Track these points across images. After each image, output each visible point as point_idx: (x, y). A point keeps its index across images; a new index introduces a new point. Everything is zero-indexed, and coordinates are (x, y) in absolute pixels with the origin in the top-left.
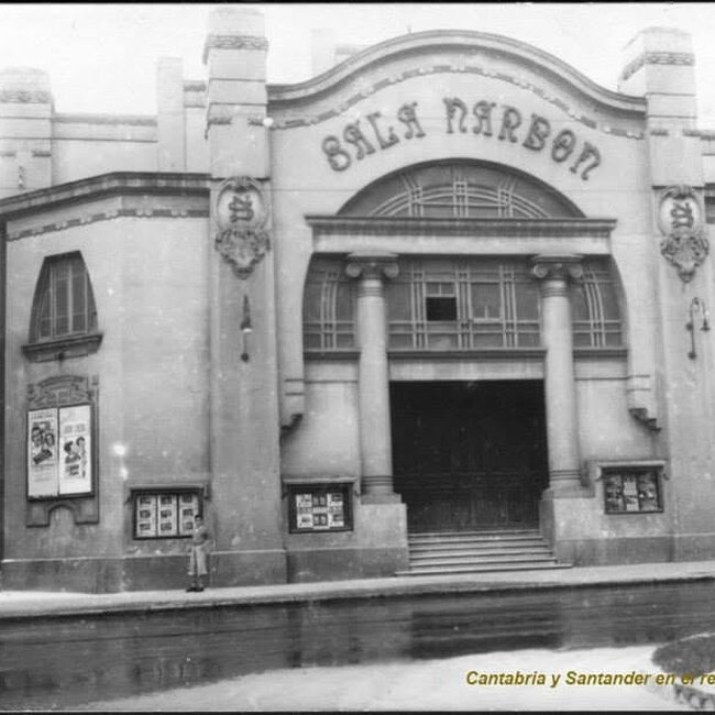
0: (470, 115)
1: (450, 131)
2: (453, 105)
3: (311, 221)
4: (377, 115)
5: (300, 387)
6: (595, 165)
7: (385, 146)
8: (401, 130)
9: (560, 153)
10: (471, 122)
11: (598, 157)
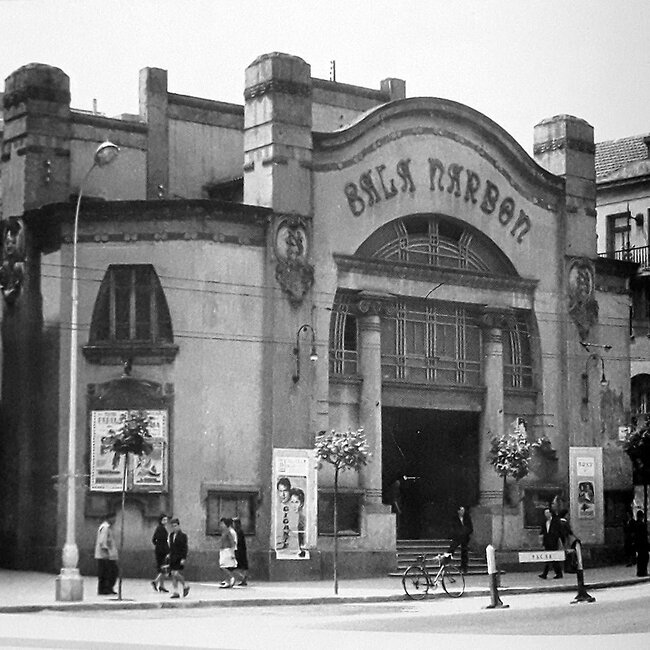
0: (446, 176)
1: (432, 189)
2: (435, 165)
3: (338, 260)
4: (383, 167)
5: (326, 407)
6: (525, 232)
7: (388, 196)
8: (399, 183)
9: (505, 218)
10: (446, 182)
11: (529, 225)
